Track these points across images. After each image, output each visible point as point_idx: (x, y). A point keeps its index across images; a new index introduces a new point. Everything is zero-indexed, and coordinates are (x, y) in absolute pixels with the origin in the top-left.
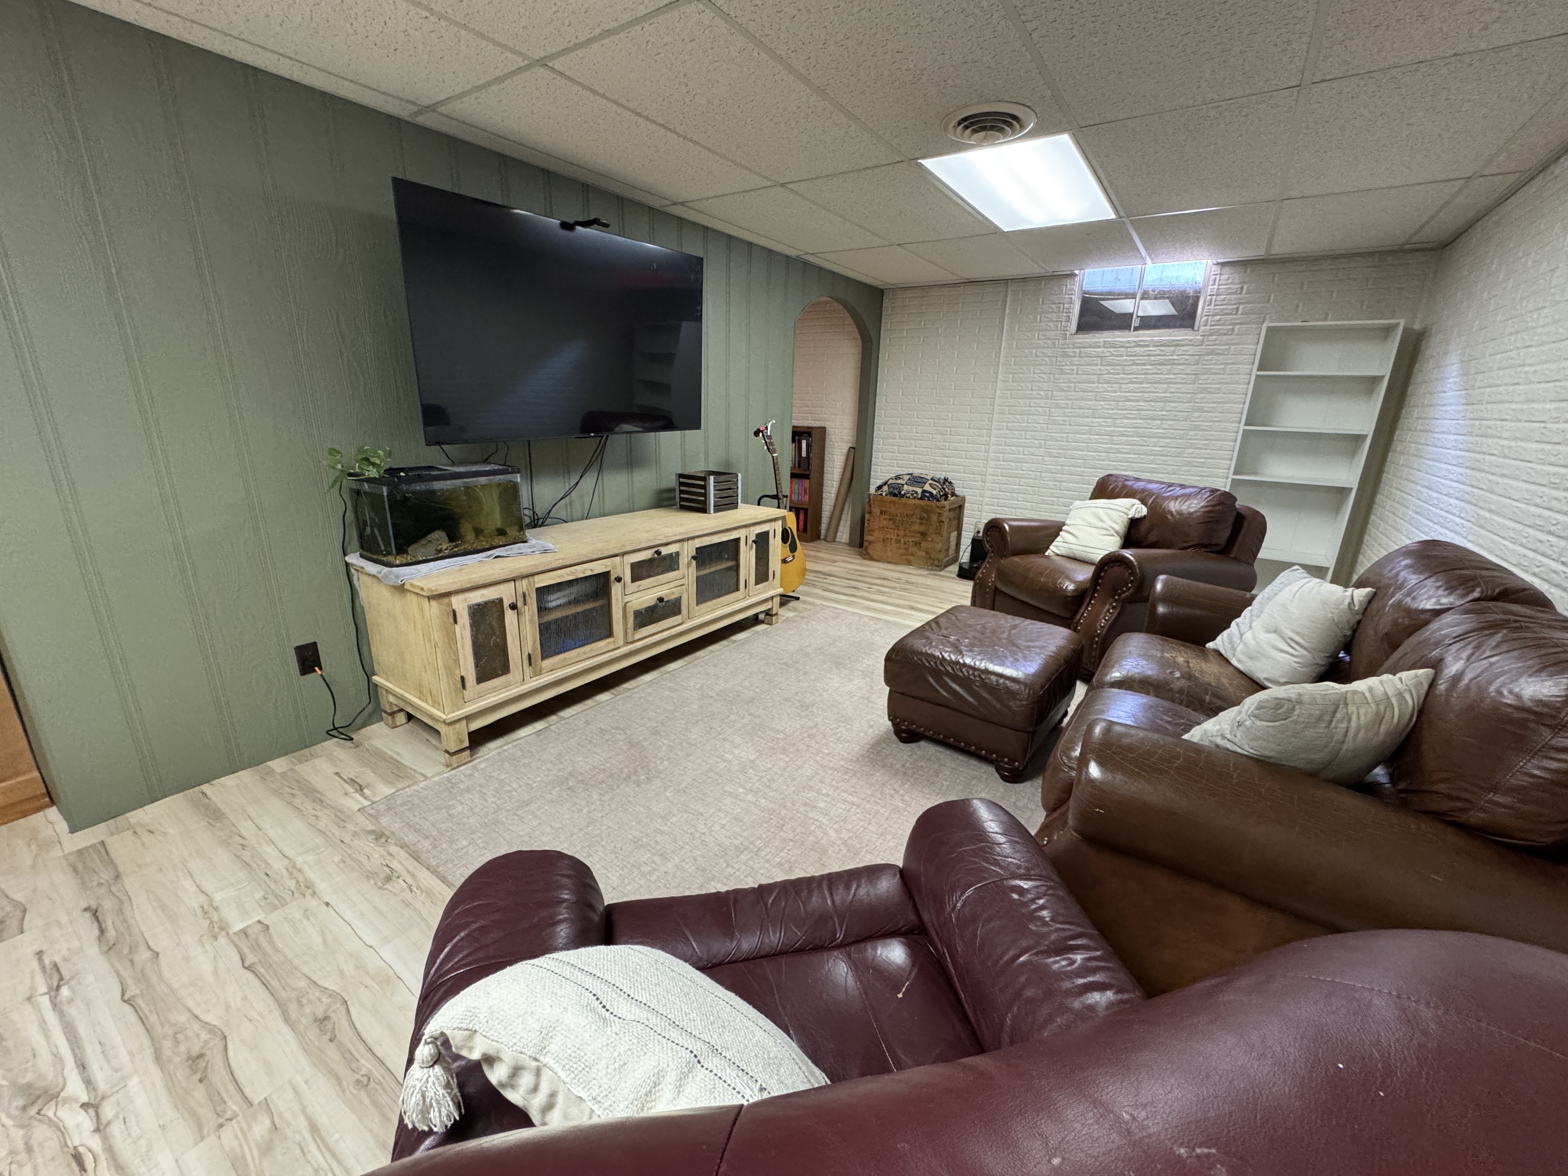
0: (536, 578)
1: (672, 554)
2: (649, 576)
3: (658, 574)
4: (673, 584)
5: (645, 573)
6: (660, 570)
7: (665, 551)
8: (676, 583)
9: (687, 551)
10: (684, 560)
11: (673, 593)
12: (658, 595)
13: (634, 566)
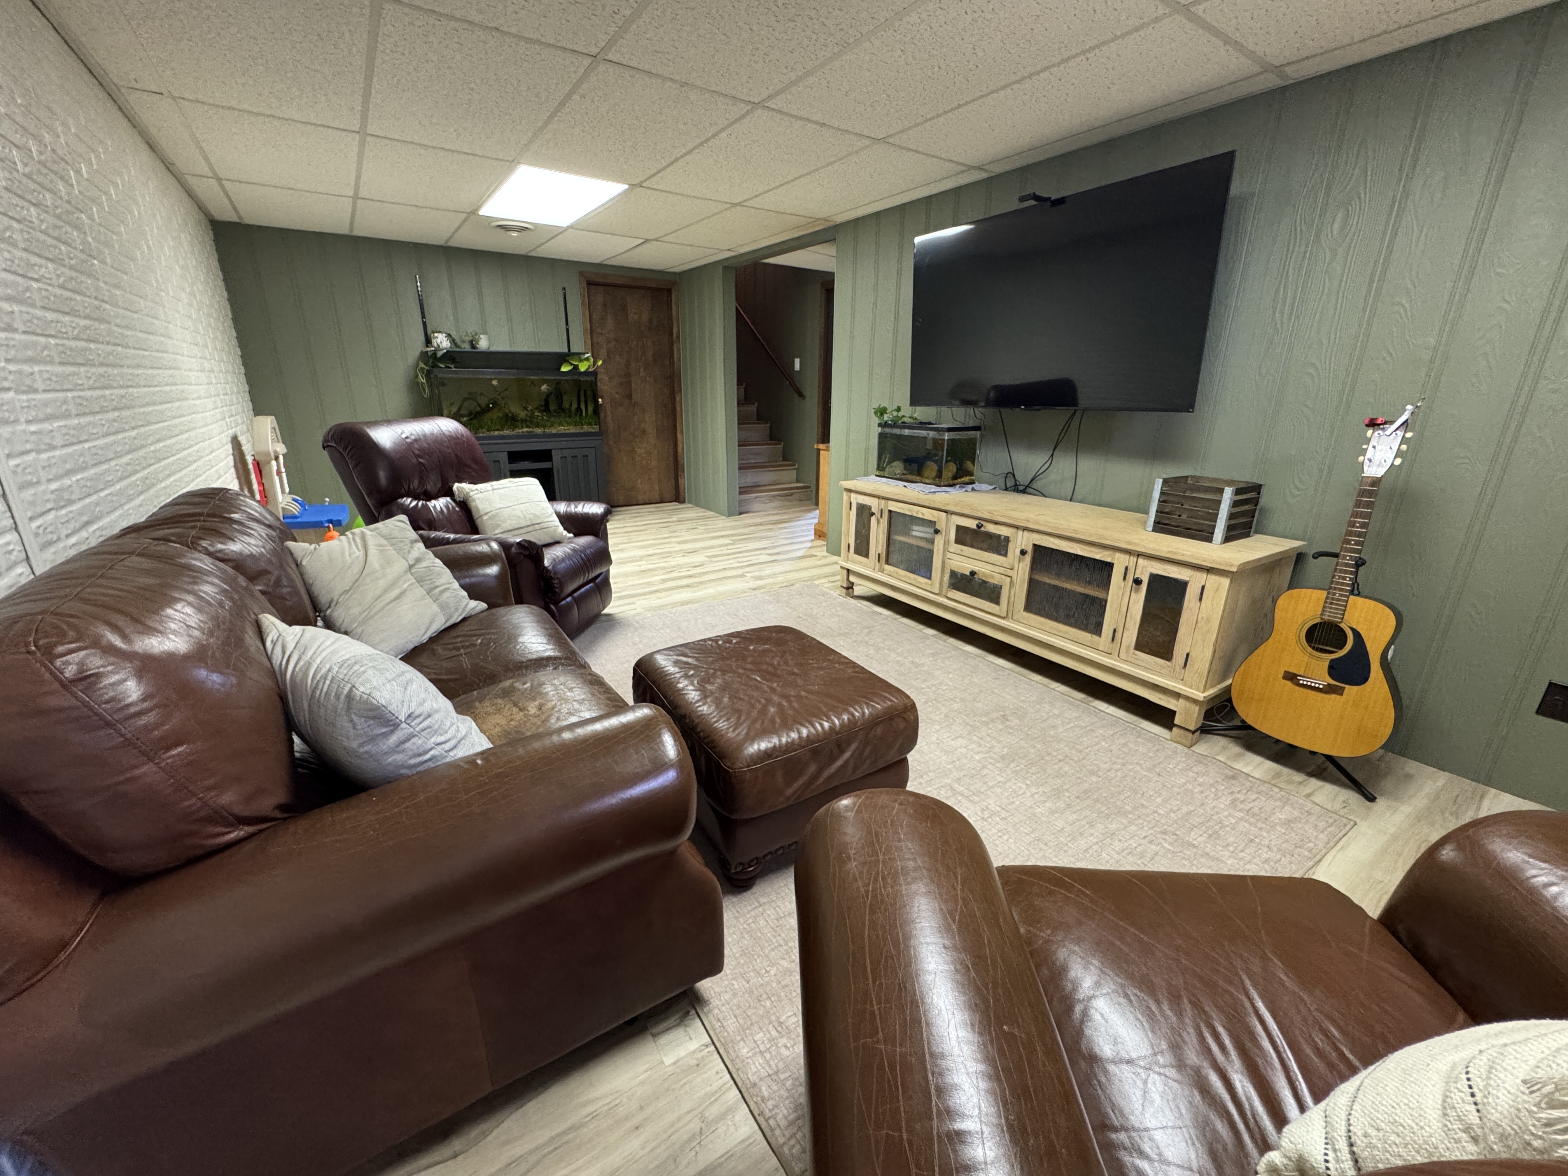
0: (890, 502)
1: (1000, 536)
2: (972, 546)
3: (981, 549)
4: (998, 569)
5: (968, 540)
6: (985, 546)
7: (991, 528)
8: (1002, 570)
9: (1022, 541)
10: (1014, 550)
11: (993, 577)
12: (976, 569)
13: (959, 528)
